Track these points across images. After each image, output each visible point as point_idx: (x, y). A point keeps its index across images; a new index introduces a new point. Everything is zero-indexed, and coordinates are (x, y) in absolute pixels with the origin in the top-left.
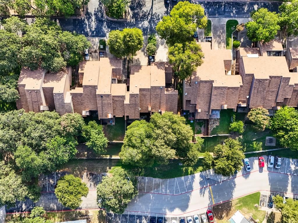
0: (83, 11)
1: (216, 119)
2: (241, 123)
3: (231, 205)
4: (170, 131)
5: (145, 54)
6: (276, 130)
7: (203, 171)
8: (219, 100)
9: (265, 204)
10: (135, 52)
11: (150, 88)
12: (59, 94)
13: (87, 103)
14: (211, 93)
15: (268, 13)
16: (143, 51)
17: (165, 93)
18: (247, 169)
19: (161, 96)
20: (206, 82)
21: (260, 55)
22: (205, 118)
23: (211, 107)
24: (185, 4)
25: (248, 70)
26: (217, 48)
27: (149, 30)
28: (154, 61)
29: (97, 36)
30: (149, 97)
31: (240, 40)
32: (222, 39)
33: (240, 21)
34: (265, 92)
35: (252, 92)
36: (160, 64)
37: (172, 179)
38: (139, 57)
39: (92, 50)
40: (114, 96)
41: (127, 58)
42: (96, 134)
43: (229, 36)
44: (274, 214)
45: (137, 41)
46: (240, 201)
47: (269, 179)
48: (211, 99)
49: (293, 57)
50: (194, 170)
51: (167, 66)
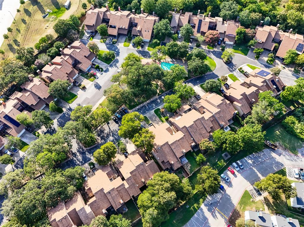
0: (70, 154)
1: (187, 163)
2: (201, 155)
3: (238, 211)
4: (163, 182)
5: (121, 154)
6: (221, 147)
7: (204, 201)
8: (179, 150)
9: (256, 195)
10: (114, 155)
11: (136, 168)
12: (81, 210)
13: (102, 205)
14: (172, 149)
15: (170, 96)
16: (118, 153)
17: (147, 165)
18: (227, 180)
19: (145, 169)
20: (164, 145)
21: (182, 115)
22: (180, 166)
23: (177, 156)
24: (127, 116)
25: (181, 126)
26: (158, 126)
27: (115, 141)
28: (128, 154)
29: (85, 162)
30: (139, 174)
31: (167, 116)
32: (157, 121)
33: (160, 107)
34: (198, 130)
35: (192, 135)
36: (133, 153)
37: (190, 221)
38: (118, 158)
39: (87, 173)
40: (117, 188)
41: (111, 163)
42: (120, 221)
43: (160, 117)
44: (266, 198)
45: (112, 148)
46: (240, 204)
47: (244, 178)
48: (174, 153)
49: (198, 107)
50: (198, 205)
51: (138, 151)
